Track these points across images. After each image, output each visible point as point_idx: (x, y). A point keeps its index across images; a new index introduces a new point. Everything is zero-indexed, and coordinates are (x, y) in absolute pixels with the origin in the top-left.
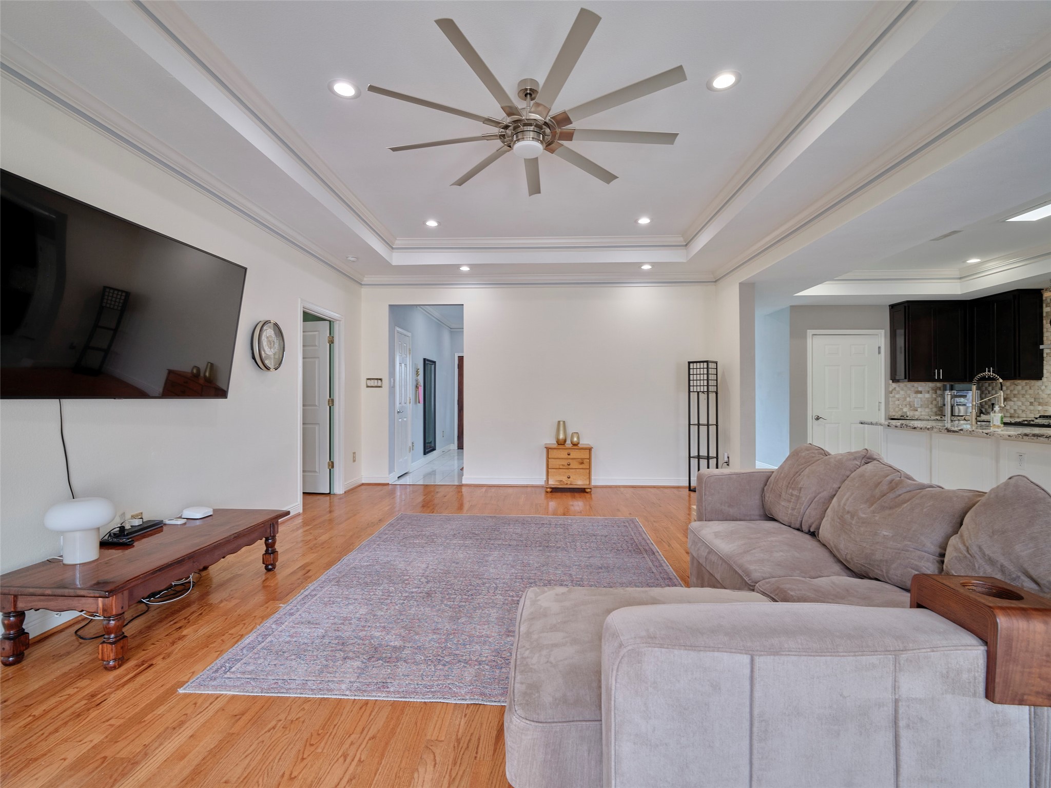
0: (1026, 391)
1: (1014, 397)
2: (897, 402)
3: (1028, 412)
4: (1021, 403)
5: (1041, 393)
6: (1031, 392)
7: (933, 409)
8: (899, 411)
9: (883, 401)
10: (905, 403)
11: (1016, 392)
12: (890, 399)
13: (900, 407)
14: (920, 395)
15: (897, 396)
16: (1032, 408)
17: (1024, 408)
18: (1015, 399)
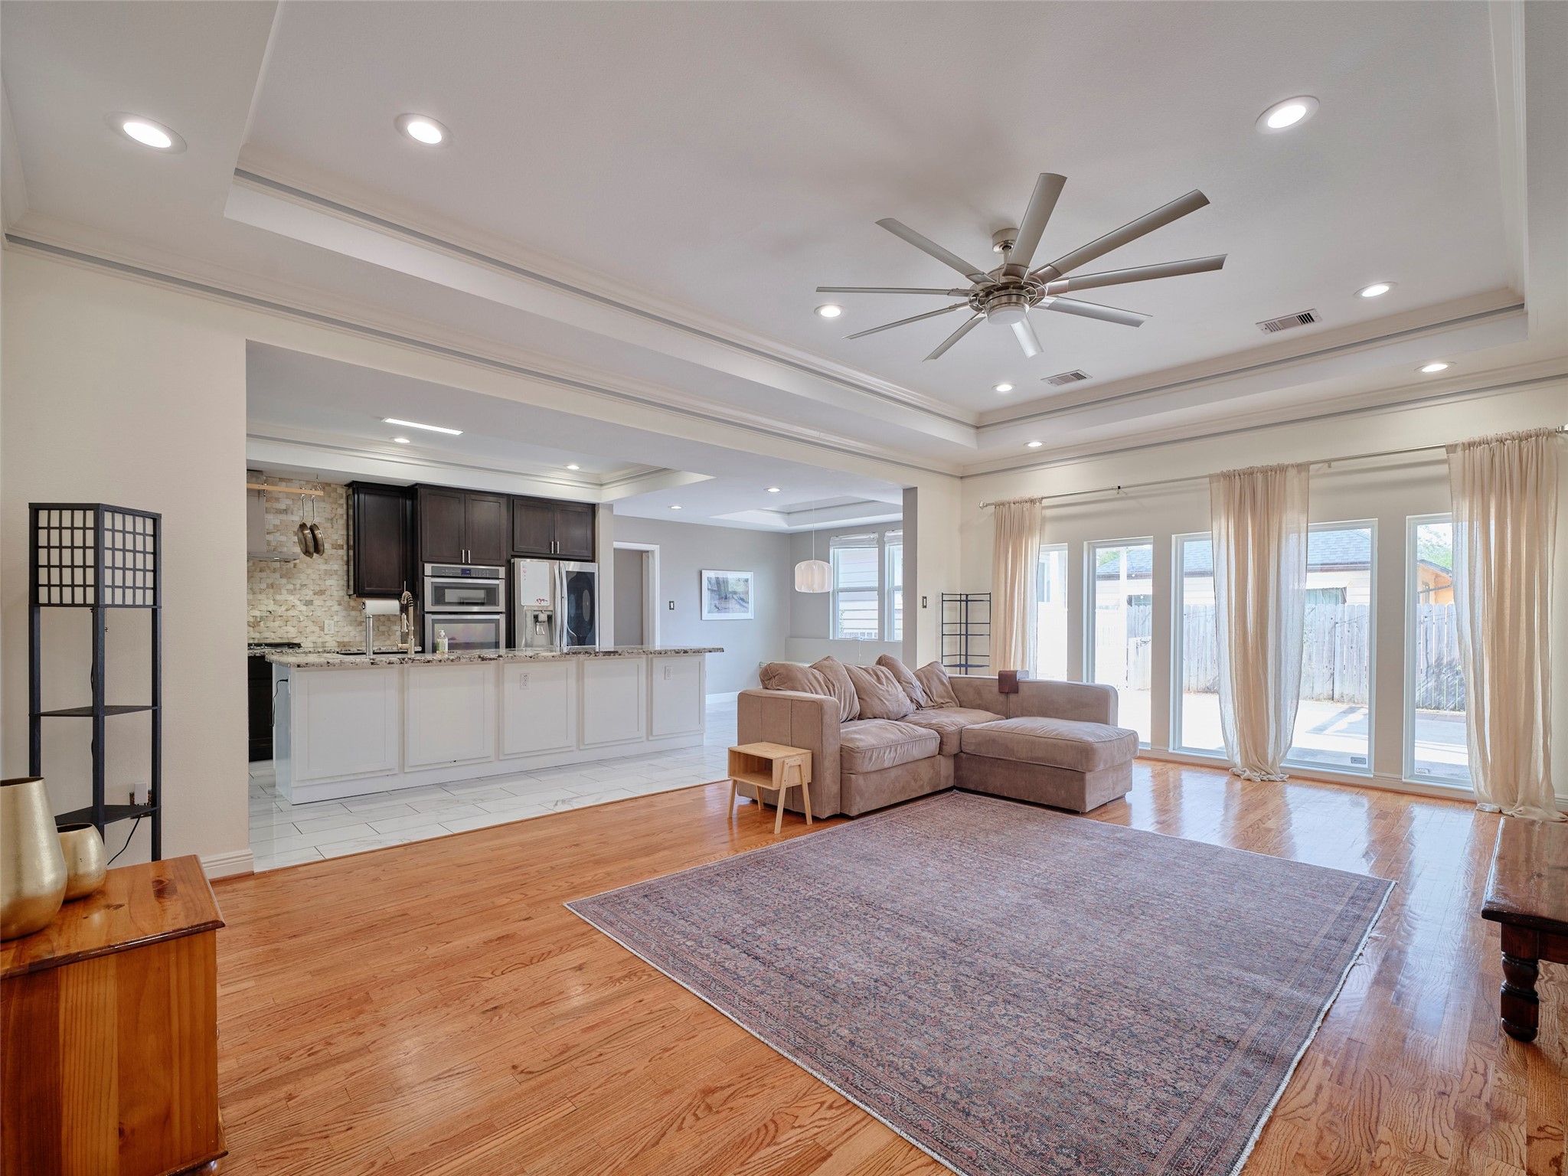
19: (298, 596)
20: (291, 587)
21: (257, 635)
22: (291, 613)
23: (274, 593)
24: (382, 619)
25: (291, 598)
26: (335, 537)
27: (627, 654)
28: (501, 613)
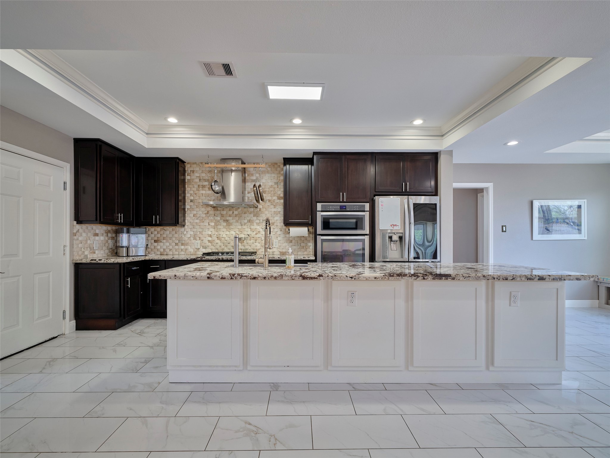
0: (173, 235)
1: (164, 240)
2: (80, 245)
3: (174, 251)
4: (169, 244)
5: (183, 236)
6: (176, 235)
7: (106, 251)
8: (82, 254)
9: (68, 244)
10: (86, 246)
11: (165, 236)
12: (74, 241)
13: (83, 250)
14: (97, 238)
15: (80, 239)
16: (177, 247)
17: (171, 247)
18: (165, 241)
19: (261, 226)
20: (258, 221)
21: (243, 248)
22: (258, 236)
23: (250, 225)
24: (302, 239)
25: (258, 227)
26: (279, 192)
27: (462, 278)
28: (366, 235)
